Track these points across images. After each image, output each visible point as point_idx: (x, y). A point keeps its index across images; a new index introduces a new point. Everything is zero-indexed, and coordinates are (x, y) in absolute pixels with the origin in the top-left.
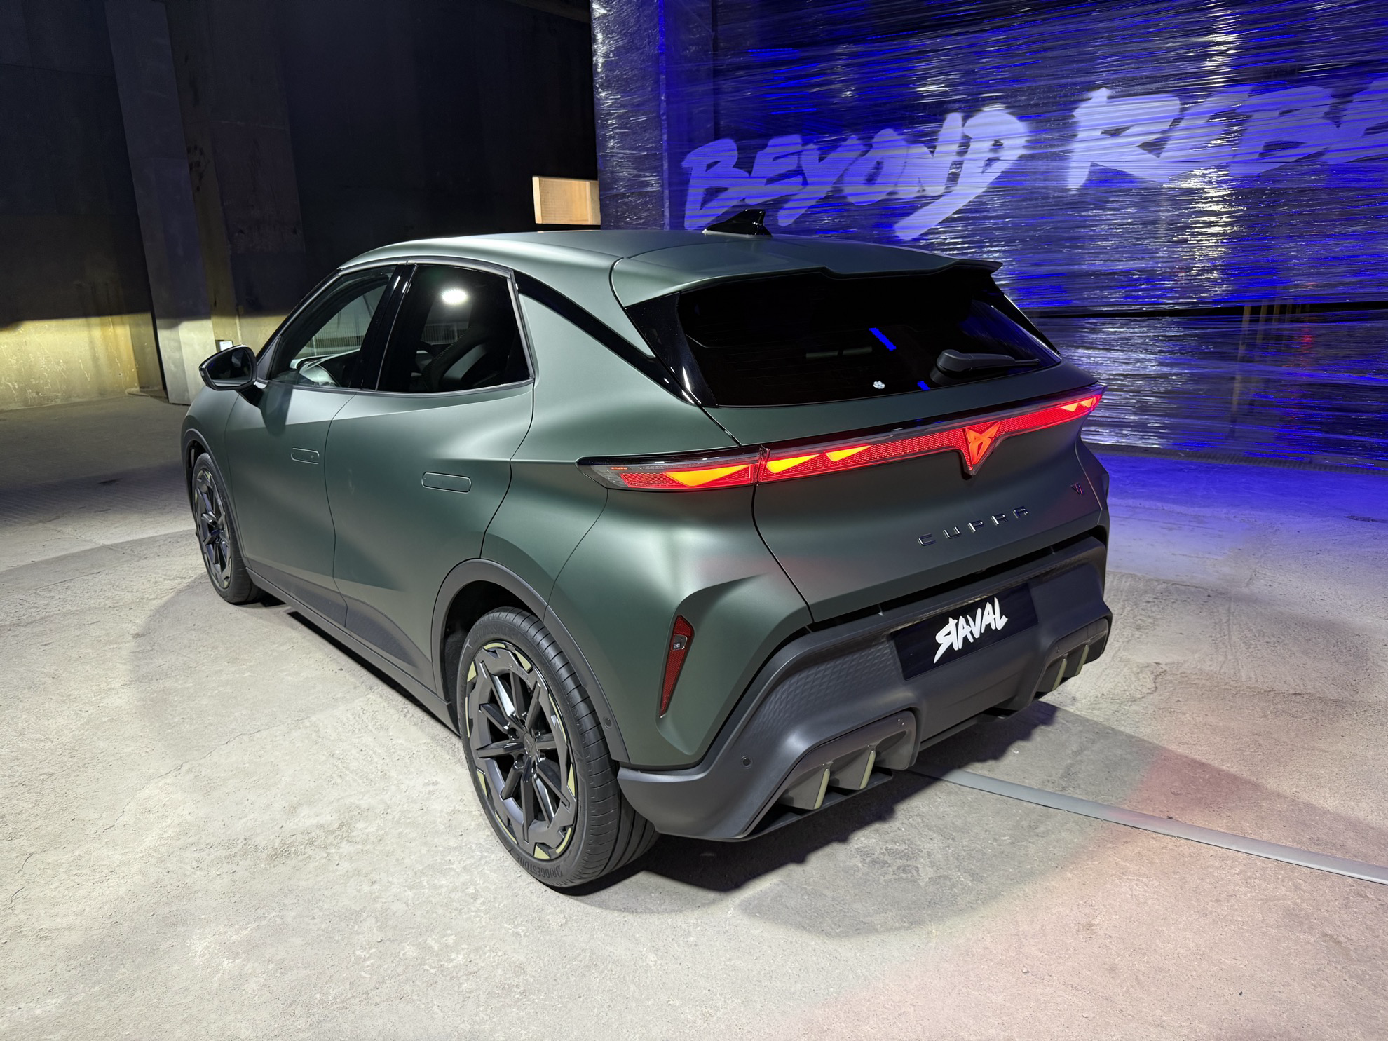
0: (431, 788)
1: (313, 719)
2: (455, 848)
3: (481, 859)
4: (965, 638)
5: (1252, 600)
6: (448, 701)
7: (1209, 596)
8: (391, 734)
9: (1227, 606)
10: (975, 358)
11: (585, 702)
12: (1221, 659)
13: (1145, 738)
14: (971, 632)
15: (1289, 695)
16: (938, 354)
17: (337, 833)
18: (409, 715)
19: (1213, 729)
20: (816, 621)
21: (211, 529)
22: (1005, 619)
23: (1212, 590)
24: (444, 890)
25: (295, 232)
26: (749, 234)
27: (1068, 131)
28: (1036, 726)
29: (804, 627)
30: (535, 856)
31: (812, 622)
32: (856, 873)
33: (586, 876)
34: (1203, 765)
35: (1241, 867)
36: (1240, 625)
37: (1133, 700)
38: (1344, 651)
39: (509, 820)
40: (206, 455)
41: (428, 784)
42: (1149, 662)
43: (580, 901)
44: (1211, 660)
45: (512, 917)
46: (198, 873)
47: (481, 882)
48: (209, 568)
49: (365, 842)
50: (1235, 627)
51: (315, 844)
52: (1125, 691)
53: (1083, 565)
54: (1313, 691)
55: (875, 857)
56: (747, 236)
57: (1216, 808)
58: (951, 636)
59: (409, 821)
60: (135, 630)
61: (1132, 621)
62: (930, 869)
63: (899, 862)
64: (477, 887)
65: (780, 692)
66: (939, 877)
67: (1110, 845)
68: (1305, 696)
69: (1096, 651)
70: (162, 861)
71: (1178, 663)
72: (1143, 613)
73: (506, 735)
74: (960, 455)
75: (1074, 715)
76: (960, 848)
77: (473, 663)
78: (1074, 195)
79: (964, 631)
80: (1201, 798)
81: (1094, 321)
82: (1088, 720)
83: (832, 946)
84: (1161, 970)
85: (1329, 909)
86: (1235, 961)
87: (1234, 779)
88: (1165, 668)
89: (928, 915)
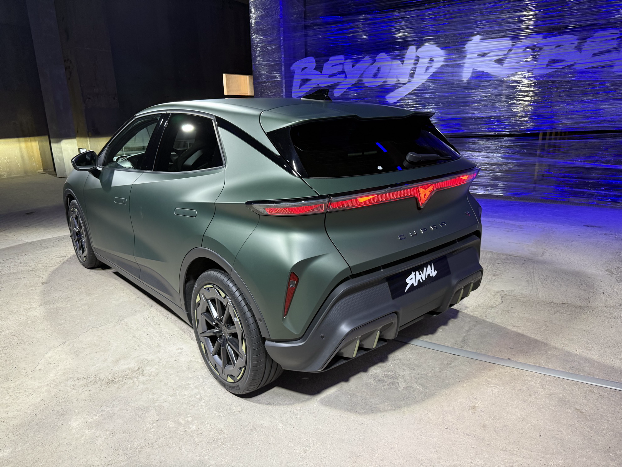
0: (180, 351)
1: (126, 320)
2: (191, 378)
3: (203, 382)
4: (419, 281)
5: (543, 263)
6: (187, 312)
7: (525, 261)
8: (161, 327)
9: (533, 265)
10: (423, 156)
11: (250, 312)
12: (531, 288)
13: (498, 324)
14: (421, 278)
15: (560, 304)
16: (406, 154)
17: (138, 372)
18: (169, 318)
19: (527, 320)
20: (353, 274)
21: (77, 234)
22: (436, 272)
23: (526, 258)
24: (186, 397)
25: (114, 99)
26: (322, 100)
27: (462, 54)
28: (449, 319)
29: (348, 277)
30: (228, 381)
31: (351, 274)
32: (371, 386)
33: (250, 389)
34: (523, 335)
35: (540, 380)
36: (538, 273)
37: (492, 307)
38: (584, 284)
39: (215, 365)
40: (75, 201)
41: (178, 349)
42: (499, 290)
43: (248, 400)
44: (526, 289)
45: (217, 408)
46: (74, 391)
47: (203, 393)
48: (76, 252)
49: (150, 376)
50: (536, 274)
51: (128, 377)
52: (489, 303)
53: (470, 247)
54: (570, 302)
55: (379, 378)
56: (321, 101)
57: (528, 354)
58: (412, 280)
59: (170, 366)
60: (43, 281)
61: (491, 272)
62: (404, 383)
63: (390, 380)
64: (202, 395)
65: (337, 306)
66: (408, 387)
67: (483, 371)
68: (567, 305)
69: (476, 286)
70: (57, 386)
71: (512, 291)
72: (496, 268)
73: (214, 327)
74: (416, 199)
75: (466, 314)
76: (417, 373)
77: (198, 295)
78: (465, 83)
79: (418, 277)
80: (522, 350)
81: (474, 139)
82: (472, 316)
83: (361, 418)
84: (506, 426)
85: (578, 398)
86: (537, 422)
87: (536, 341)
88: (506, 293)
89: (403, 404)
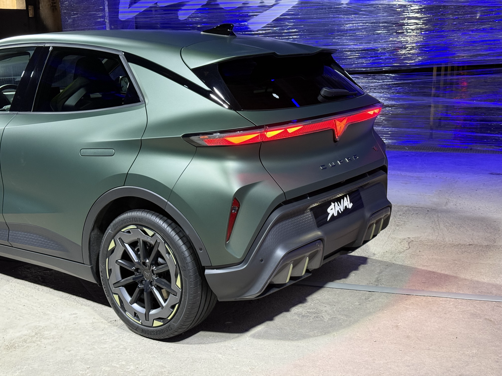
0: (74, 316)
2: (103, 335)
4: (338, 211)
5: (447, 212)
7: (428, 211)
8: (36, 298)
9: (437, 215)
10: (335, 91)
12: (437, 234)
13: (408, 265)
14: (340, 209)
15: (467, 245)
17: (36, 336)
19: (436, 260)
20: (287, 199)
22: (352, 204)
23: (429, 208)
24: (108, 349)
26: (227, 35)
28: (360, 265)
29: (281, 203)
30: (154, 326)
31: (285, 200)
32: (297, 321)
35: (453, 303)
36: (443, 221)
37: (400, 253)
38: (490, 228)
39: (135, 313)
41: (72, 315)
42: (406, 237)
44: (432, 235)
45: (148, 352)
47: (125, 344)
49: (53, 338)
50: (441, 222)
52: (396, 249)
53: (378, 183)
54: (477, 243)
55: (303, 315)
57: (441, 286)
58: (333, 210)
59: (71, 328)
61: (394, 223)
62: (328, 316)
63: (314, 315)
65: (273, 231)
66: (333, 318)
67: (400, 301)
68: (474, 245)
71: (418, 237)
72: (399, 219)
73: (133, 272)
74: (333, 131)
75: (375, 260)
76: (338, 308)
77: (113, 241)
79: (337, 208)
80: (435, 283)
82: (382, 261)
83: (295, 343)
84: (427, 335)
85: (487, 311)
86: (453, 329)
87: (446, 276)
88: (412, 239)
89: (332, 330)
